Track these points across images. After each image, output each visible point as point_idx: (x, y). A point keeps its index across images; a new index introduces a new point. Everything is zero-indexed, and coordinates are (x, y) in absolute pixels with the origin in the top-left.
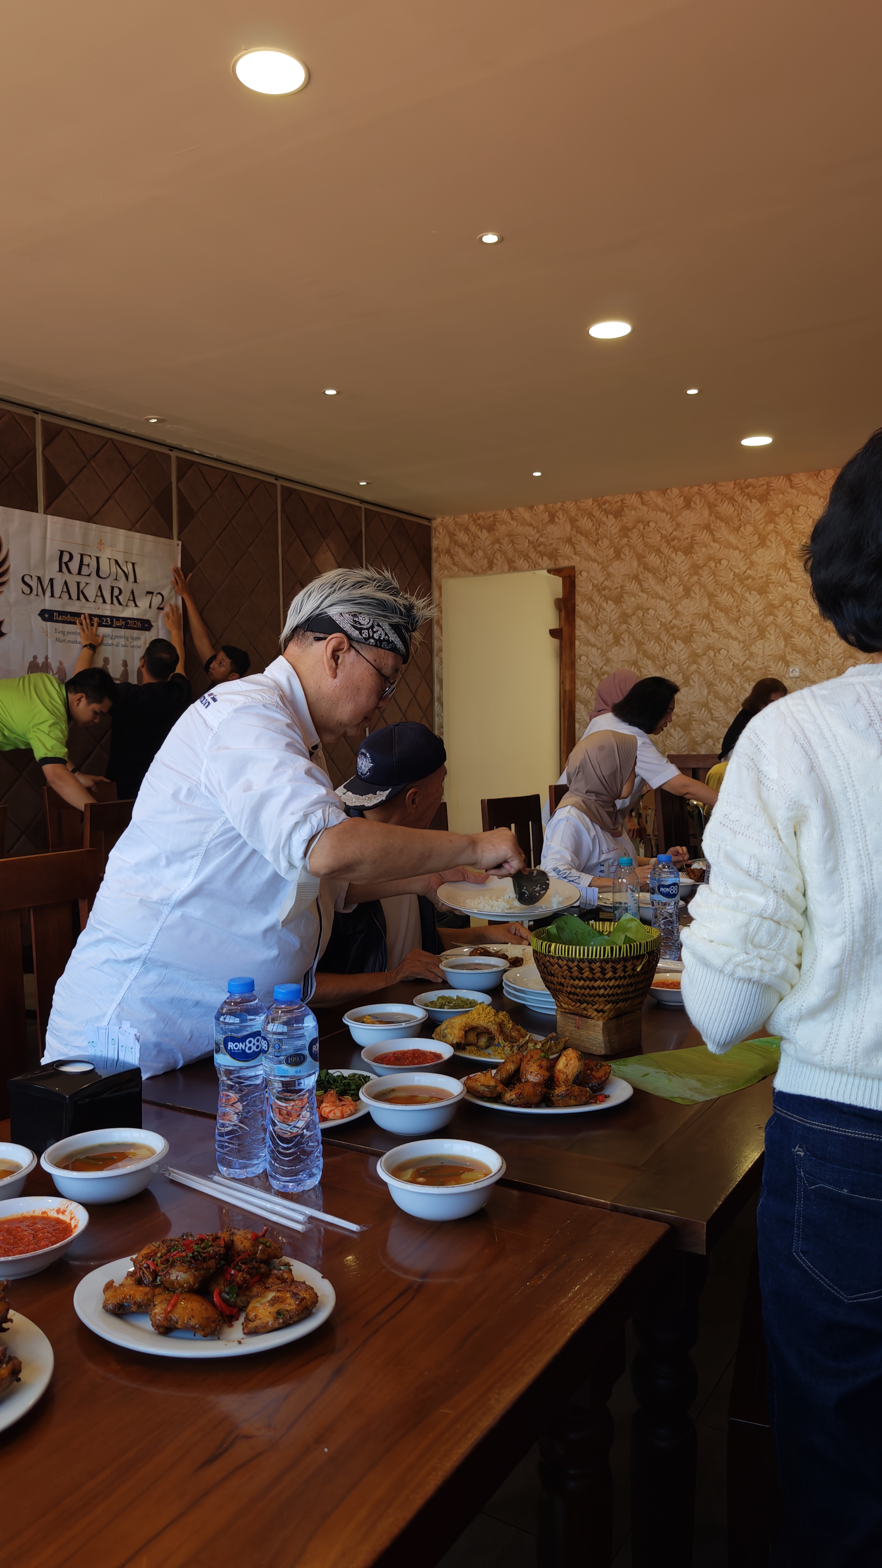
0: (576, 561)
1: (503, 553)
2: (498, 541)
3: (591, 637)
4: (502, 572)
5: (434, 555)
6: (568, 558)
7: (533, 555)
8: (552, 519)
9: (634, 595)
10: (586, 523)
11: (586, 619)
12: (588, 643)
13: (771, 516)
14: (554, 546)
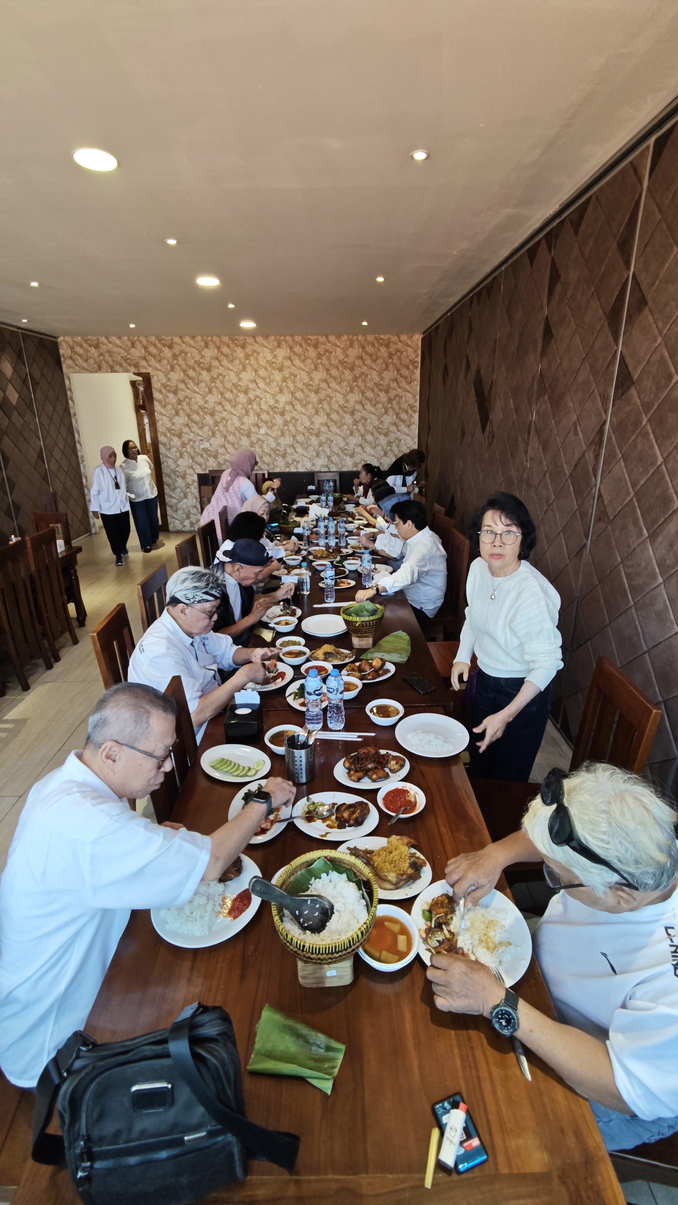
0: (149, 370)
1: (106, 362)
2: (101, 354)
3: (163, 411)
4: (107, 372)
5: (62, 359)
6: (145, 368)
7: (125, 365)
8: (133, 345)
9: (183, 391)
10: (153, 350)
11: (159, 402)
12: (162, 414)
13: (247, 357)
14: (136, 360)
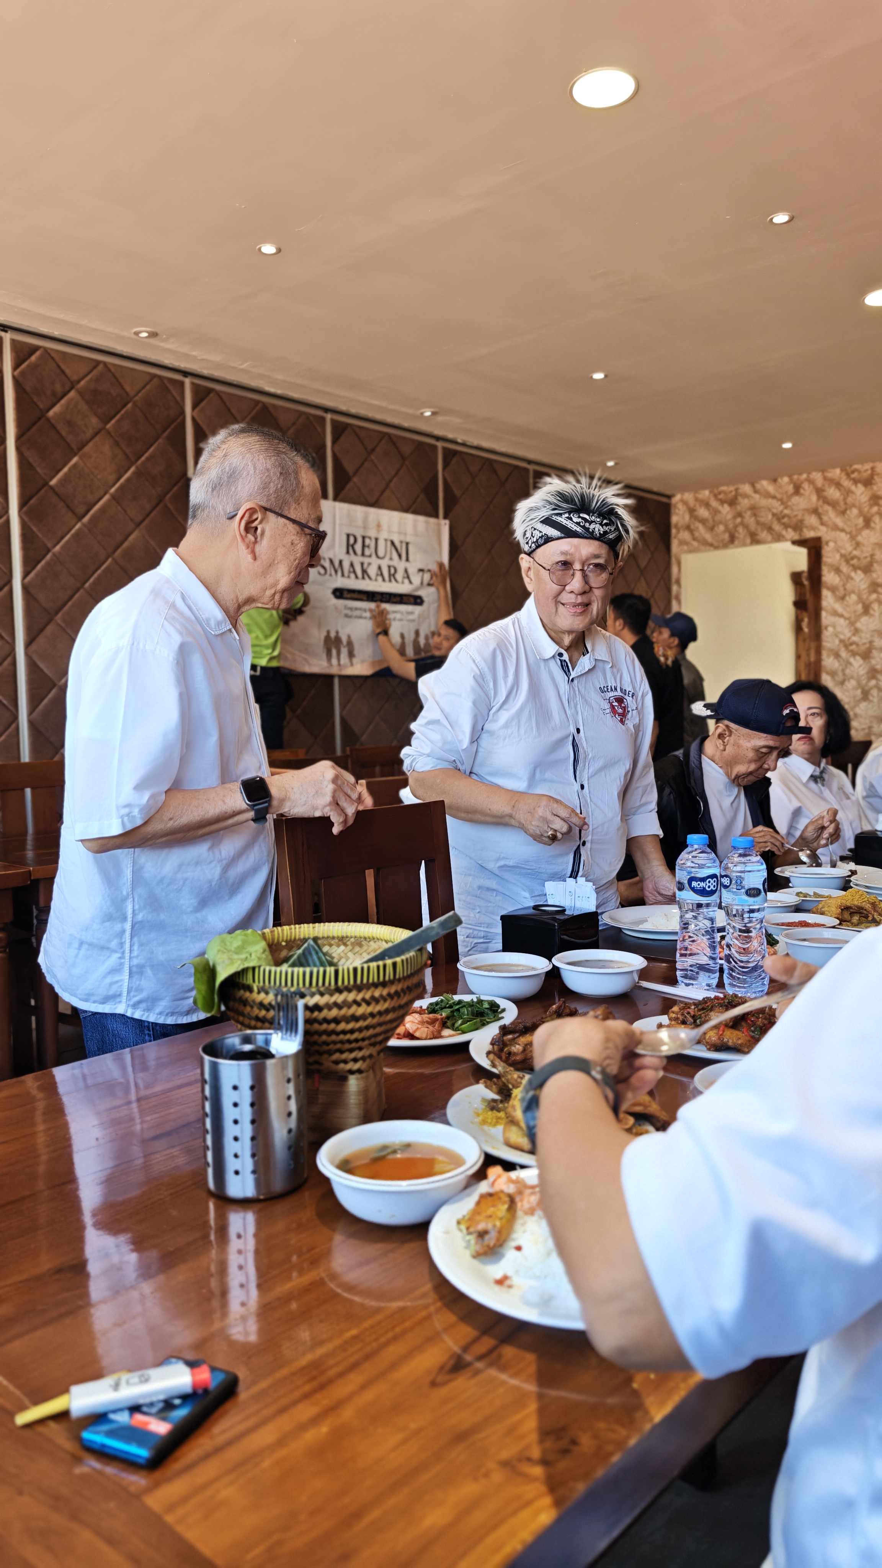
0: (822, 532)
1: (746, 526)
2: (740, 515)
3: (838, 607)
4: (744, 545)
5: (674, 531)
6: (813, 528)
7: (777, 527)
8: (797, 490)
10: (833, 493)
11: (833, 589)
12: (835, 613)
14: (800, 517)
